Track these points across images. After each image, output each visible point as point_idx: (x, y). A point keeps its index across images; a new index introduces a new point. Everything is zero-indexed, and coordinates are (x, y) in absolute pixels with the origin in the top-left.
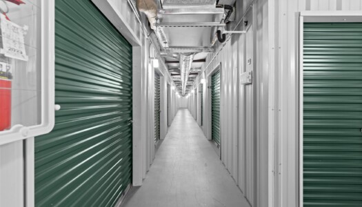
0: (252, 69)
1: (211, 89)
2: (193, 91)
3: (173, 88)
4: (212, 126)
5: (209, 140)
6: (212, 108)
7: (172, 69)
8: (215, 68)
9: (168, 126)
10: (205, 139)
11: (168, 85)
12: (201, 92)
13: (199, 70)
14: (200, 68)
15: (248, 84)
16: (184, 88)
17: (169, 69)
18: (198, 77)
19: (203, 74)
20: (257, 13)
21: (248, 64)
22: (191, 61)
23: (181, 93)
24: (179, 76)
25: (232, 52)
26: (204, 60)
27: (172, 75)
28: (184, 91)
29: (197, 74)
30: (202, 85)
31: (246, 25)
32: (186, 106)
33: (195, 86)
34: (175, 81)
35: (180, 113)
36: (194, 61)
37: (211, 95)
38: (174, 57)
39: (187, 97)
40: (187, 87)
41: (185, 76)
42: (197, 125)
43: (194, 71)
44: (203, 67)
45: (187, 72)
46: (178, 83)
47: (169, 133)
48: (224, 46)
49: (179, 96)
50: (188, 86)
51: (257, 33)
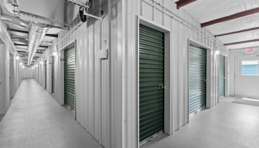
0: (108, 48)
1: (63, 62)
2: (42, 63)
3: (17, 58)
4: (65, 93)
5: (62, 105)
6: (65, 77)
7: (17, 38)
8: (68, 44)
9: (11, 98)
10: (57, 104)
11: (11, 55)
12: (53, 63)
13: (50, 44)
14: (51, 42)
15: (104, 59)
16: (30, 59)
17: (12, 38)
18: (47, 51)
19: (55, 48)
20: (112, 7)
21: (103, 43)
22: (44, 34)
23: (26, 63)
24: (26, 47)
25: (88, 33)
26: (56, 36)
27: (15, 44)
28: (29, 63)
29: (47, 47)
30: (53, 57)
31: (102, 14)
32: (32, 77)
33: (44, 58)
34: (19, 52)
35: (24, 83)
36: (47, 35)
37: (63, 67)
38: (22, 26)
39: (33, 68)
40: (34, 58)
41: (33, 47)
42: (47, 93)
43: (45, 44)
44: (54, 41)
45: (37, 44)
46: (24, 54)
47: (13, 105)
48: (79, 26)
49: (23, 67)
50: (36, 58)
51: (112, 22)
